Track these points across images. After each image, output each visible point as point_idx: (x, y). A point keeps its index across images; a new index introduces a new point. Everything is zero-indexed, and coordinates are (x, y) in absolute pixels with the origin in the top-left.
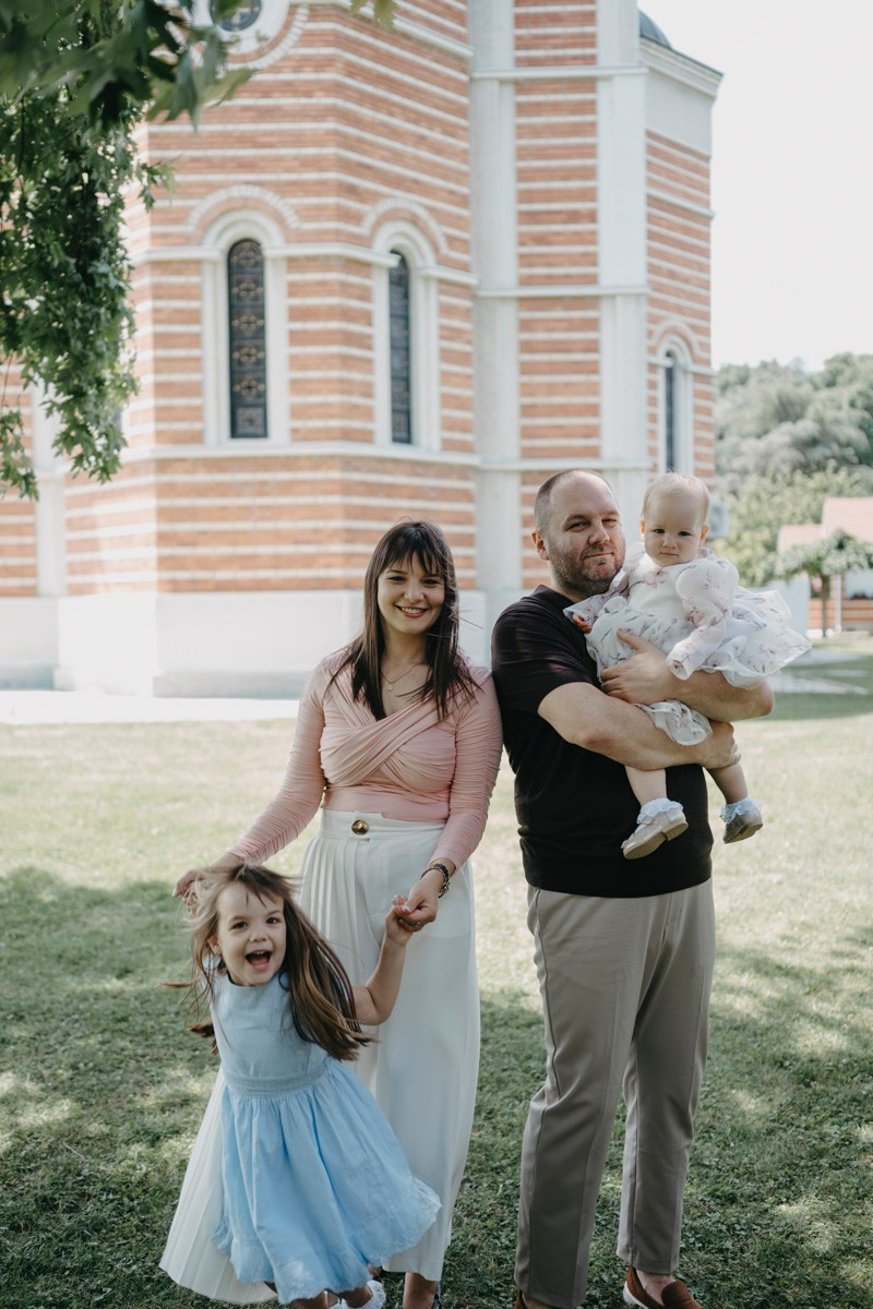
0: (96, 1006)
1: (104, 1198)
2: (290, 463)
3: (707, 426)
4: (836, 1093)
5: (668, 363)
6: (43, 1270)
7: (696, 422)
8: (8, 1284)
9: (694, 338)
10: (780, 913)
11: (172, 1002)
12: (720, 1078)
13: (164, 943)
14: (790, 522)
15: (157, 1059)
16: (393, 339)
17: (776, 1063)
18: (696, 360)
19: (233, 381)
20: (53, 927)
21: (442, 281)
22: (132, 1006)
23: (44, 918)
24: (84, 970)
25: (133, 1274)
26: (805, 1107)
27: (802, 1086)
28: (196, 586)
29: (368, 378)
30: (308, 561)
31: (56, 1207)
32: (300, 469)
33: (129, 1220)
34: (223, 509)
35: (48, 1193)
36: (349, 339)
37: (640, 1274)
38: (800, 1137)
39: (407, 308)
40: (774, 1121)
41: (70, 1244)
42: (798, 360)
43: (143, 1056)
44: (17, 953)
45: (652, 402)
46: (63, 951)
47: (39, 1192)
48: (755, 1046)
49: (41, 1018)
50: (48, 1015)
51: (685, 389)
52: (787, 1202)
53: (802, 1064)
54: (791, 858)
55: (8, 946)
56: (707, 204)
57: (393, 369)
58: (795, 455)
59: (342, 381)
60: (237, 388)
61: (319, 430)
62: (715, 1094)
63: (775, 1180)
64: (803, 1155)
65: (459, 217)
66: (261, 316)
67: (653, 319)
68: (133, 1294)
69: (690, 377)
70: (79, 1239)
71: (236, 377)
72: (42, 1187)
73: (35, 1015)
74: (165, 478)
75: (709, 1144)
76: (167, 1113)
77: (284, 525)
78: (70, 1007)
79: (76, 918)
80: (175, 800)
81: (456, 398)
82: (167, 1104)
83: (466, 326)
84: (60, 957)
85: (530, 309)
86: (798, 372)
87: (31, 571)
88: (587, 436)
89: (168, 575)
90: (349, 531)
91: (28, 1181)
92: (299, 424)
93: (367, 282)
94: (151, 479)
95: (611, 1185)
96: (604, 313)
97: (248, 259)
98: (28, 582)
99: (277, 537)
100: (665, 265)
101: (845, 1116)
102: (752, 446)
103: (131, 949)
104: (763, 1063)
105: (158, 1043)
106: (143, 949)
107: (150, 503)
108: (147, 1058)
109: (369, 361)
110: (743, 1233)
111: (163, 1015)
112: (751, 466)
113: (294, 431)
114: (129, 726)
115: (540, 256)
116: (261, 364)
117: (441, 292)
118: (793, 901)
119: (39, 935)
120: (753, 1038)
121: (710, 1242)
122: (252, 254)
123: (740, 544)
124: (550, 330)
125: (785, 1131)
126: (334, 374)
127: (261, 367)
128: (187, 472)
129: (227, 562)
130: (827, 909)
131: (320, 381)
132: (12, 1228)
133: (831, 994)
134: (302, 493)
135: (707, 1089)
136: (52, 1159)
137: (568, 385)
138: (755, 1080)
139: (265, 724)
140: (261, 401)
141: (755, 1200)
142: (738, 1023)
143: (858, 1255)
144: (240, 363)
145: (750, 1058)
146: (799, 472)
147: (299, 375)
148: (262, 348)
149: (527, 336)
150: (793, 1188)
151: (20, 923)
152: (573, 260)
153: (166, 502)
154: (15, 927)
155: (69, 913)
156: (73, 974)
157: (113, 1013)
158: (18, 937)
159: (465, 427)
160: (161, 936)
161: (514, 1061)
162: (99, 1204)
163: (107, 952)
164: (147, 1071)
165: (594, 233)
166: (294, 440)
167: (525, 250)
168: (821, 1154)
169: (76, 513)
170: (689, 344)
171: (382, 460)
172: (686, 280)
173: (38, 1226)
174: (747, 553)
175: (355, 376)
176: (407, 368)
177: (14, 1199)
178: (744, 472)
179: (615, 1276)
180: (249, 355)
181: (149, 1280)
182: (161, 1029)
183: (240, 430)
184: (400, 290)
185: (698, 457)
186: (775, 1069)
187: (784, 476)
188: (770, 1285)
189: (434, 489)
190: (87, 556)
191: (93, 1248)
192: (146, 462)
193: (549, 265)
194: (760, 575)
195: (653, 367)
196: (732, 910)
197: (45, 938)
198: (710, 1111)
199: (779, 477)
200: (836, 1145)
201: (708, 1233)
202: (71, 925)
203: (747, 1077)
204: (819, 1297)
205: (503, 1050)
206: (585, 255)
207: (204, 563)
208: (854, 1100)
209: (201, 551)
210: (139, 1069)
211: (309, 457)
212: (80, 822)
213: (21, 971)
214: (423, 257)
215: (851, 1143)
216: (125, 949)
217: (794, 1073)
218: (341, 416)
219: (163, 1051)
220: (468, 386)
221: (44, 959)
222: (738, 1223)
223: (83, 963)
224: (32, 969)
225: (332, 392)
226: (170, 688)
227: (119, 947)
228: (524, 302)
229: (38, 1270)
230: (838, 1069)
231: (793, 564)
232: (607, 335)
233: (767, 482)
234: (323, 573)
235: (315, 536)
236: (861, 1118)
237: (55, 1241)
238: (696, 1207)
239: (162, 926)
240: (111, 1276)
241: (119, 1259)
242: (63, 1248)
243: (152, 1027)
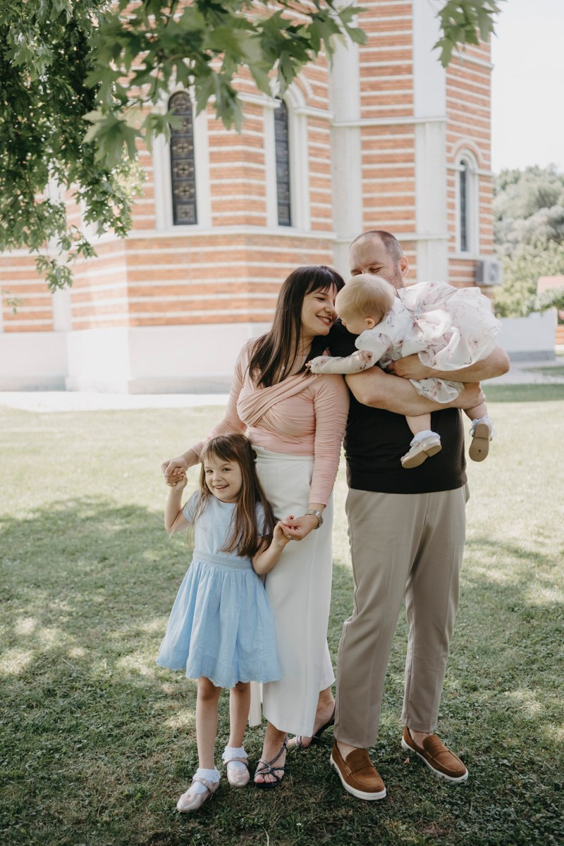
0: (85, 580)
1: (85, 690)
2: (212, 240)
3: (488, 211)
4: (546, 627)
5: (462, 168)
6: (46, 730)
7: (481, 207)
8: (25, 738)
9: (479, 151)
10: (520, 519)
11: (132, 577)
12: (473, 618)
13: (129, 542)
14: (546, 274)
15: (121, 610)
16: (277, 156)
17: (509, 608)
18: (481, 166)
19: (174, 187)
20: (60, 533)
21: (309, 117)
22: (107, 579)
23: (55, 528)
24: (79, 558)
25: (100, 732)
26: (526, 635)
27: (525, 622)
28: (154, 322)
29: (262, 183)
30: (225, 304)
31: (56, 695)
32: (219, 244)
33: (99, 702)
34: (170, 271)
35: (51, 687)
36: (249, 157)
37: (411, 731)
38: (521, 653)
39: (287, 135)
40: (505, 643)
41: (63, 716)
42: (552, 165)
43: (113, 608)
44: (38, 549)
45: (451, 195)
46: (66, 547)
47: (46, 686)
48: (497, 599)
49: (51, 586)
50: (55, 585)
51: (473, 186)
52: (509, 690)
53: (526, 610)
54: (531, 486)
55: (32, 545)
56: (488, 59)
57: (278, 177)
58: (551, 230)
59: (244, 185)
60: (176, 192)
61: (231, 218)
62: (469, 627)
63: (502, 677)
64: (522, 662)
65: (321, 73)
66: (191, 143)
67: (450, 139)
68: (100, 743)
69: (477, 178)
70: (69, 713)
71: (176, 184)
72: (48, 683)
73: (47, 585)
74: (132, 252)
75: (463, 657)
76: (126, 641)
77: (209, 281)
78: (69, 580)
79: (75, 528)
80: (140, 456)
81: (320, 194)
82: (126, 636)
83: (326, 146)
84: (64, 551)
85: (368, 134)
86: (552, 174)
87: (49, 315)
88: (407, 218)
89: (135, 315)
90: (251, 284)
91: (40, 680)
92: (217, 214)
93: (259, 118)
94: (123, 253)
95: (400, 681)
96: (417, 135)
97: (181, 105)
98: (47, 322)
99: (205, 289)
100: (460, 102)
101: (550, 640)
102: (521, 224)
103: (107, 546)
104: (501, 609)
105: (122, 600)
106: (116, 546)
107: (123, 268)
108: (115, 609)
109: (262, 172)
110: (479, 708)
111: (127, 584)
112: (520, 238)
113: (215, 219)
114: (113, 412)
115: (375, 97)
116: (192, 176)
117: (309, 124)
118: (529, 512)
119: (52, 538)
120: (495, 594)
121: (458, 713)
122: (183, 102)
123: (513, 290)
124: (382, 148)
125: (512, 648)
126: (240, 181)
127: (192, 178)
128: (146, 248)
129: (173, 306)
130: (551, 517)
131: (230, 185)
132: (28, 707)
133: (548, 568)
134: (221, 260)
135: (464, 624)
136: (55, 668)
137: (394, 184)
138: (495, 619)
139: (199, 409)
140: (192, 200)
141: (489, 689)
142: (488, 585)
143: (551, 720)
144: (178, 175)
145: (493, 606)
146: (552, 241)
147: (217, 182)
148: (192, 164)
149: (366, 152)
150: (514, 682)
151: (40, 531)
152: (397, 100)
153: (133, 268)
154: (37, 533)
155: (70, 525)
156: (72, 561)
157: (96, 583)
158: (39, 539)
159: (326, 214)
160: (127, 537)
161: (344, 609)
162: (82, 693)
163: (93, 547)
164: (115, 617)
165: (410, 81)
166: (214, 225)
167: (365, 94)
168: (533, 662)
169: (76, 276)
170: (476, 156)
171: (272, 237)
172: (474, 112)
173: (44, 706)
174: (518, 295)
175: (254, 182)
176: (288, 176)
177: (30, 690)
178: (516, 242)
179: (397, 732)
180: (184, 170)
181: (109, 736)
182: (124, 593)
183: (179, 220)
184: (282, 123)
185: (482, 231)
186: (508, 613)
187: (542, 244)
188: (493, 737)
189: (307, 255)
190: (84, 304)
191: (77, 718)
192: (119, 242)
193: (381, 104)
194: (525, 309)
195: (451, 172)
196: (489, 518)
197: (55, 540)
198: (465, 638)
199: (539, 244)
200: (543, 657)
201: (457, 708)
202: (71, 532)
203: (490, 617)
204: (523, 744)
205: (337, 603)
206: (405, 96)
207: (158, 307)
208: (557, 630)
209: (156, 299)
210: (109, 616)
211: (225, 236)
212: (79, 470)
213: (39, 560)
214: (297, 100)
215: (553, 656)
216: (105, 546)
217: (520, 614)
218: (244, 209)
219: (125, 605)
220: (328, 187)
221: (54, 552)
222: (477, 702)
223: (78, 554)
224: (47, 558)
225: (238, 192)
226: (138, 388)
227: (101, 544)
228: (364, 129)
229: (43, 730)
230: (549, 612)
231: (546, 302)
232: (420, 150)
233: (530, 248)
234: (235, 312)
235: (230, 288)
236: (561, 641)
237: (54, 713)
238: (451, 693)
239: (128, 531)
240: (87, 733)
241: (92, 724)
242: (59, 718)
243: (119, 591)
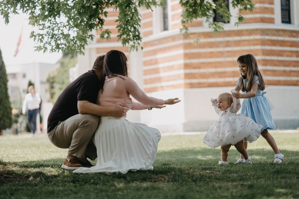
2: (239, 33)
28: (200, 85)
32: (243, 35)
34: (212, 53)
74: (187, 41)
89: (189, 81)
90: (264, 60)
94: (181, 42)
107: (181, 52)
129: (213, 75)
134: (244, 45)
153: (188, 51)
169: (148, 58)
190: (153, 76)
192: (179, 35)
207: (203, 76)
209: (202, 71)
211: (247, 30)
218: (260, 13)
